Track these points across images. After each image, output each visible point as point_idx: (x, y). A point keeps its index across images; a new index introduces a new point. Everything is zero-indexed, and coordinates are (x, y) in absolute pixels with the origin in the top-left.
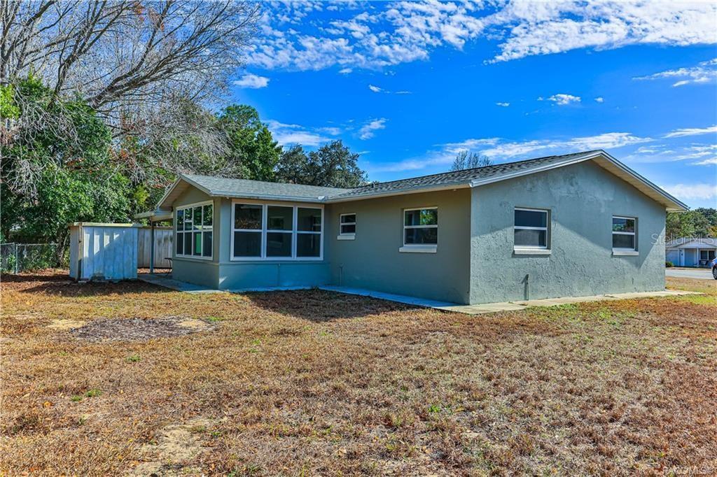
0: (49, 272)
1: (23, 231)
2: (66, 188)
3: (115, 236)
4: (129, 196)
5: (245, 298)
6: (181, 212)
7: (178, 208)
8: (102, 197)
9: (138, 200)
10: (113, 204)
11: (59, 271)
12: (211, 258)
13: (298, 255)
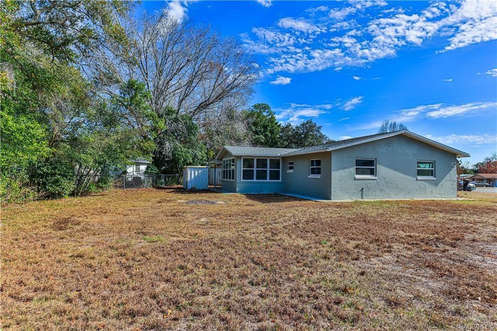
0: (175, 186)
1: (166, 169)
2: (182, 152)
3: (200, 172)
4: (207, 153)
5: (244, 196)
6: (224, 161)
7: (224, 160)
8: (195, 154)
9: (210, 155)
10: (200, 157)
11: (179, 186)
12: (234, 180)
13: (270, 179)
